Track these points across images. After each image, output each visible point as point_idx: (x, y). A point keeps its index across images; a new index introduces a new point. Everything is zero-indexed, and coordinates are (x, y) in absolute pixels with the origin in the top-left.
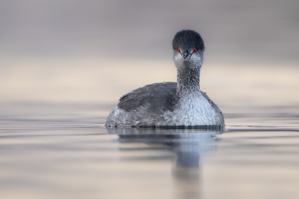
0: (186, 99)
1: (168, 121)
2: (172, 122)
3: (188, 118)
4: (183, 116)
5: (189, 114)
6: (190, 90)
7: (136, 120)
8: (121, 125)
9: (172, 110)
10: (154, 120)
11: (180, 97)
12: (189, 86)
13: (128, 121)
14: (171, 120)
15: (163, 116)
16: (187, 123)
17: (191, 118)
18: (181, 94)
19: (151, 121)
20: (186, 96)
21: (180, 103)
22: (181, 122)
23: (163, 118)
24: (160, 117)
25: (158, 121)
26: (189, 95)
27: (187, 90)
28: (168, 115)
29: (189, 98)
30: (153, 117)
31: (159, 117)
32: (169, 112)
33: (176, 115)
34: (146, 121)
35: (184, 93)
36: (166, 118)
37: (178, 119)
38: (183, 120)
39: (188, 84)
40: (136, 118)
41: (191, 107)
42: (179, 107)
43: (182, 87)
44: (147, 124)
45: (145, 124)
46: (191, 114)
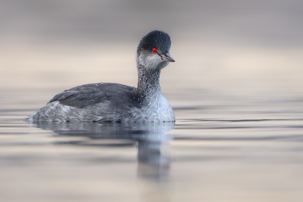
0: (153, 98)
1: (136, 118)
2: (141, 118)
3: (157, 116)
4: (152, 114)
5: (158, 111)
6: (156, 89)
7: (98, 115)
8: (76, 120)
9: (139, 107)
10: (121, 116)
11: (146, 95)
12: (155, 85)
13: (86, 116)
14: (140, 116)
15: (130, 112)
16: (156, 121)
17: (160, 115)
18: (147, 92)
19: (117, 117)
20: (152, 95)
21: (147, 101)
22: (150, 118)
23: (130, 114)
24: (128, 113)
25: (125, 118)
26: (156, 94)
27: (154, 89)
28: (136, 112)
29: (155, 97)
30: (119, 113)
31: (126, 113)
32: (136, 109)
33: (145, 112)
34: (111, 117)
35: (151, 92)
36: (134, 114)
37: (147, 116)
38: (152, 117)
39: (155, 82)
40: (98, 113)
41: (159, 105)
42: (147, 105)
43: (148, 85)
44: (113, 119)
45: (110, 119)
46: (160, 112)
